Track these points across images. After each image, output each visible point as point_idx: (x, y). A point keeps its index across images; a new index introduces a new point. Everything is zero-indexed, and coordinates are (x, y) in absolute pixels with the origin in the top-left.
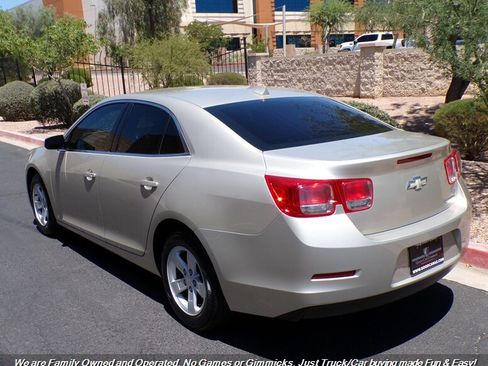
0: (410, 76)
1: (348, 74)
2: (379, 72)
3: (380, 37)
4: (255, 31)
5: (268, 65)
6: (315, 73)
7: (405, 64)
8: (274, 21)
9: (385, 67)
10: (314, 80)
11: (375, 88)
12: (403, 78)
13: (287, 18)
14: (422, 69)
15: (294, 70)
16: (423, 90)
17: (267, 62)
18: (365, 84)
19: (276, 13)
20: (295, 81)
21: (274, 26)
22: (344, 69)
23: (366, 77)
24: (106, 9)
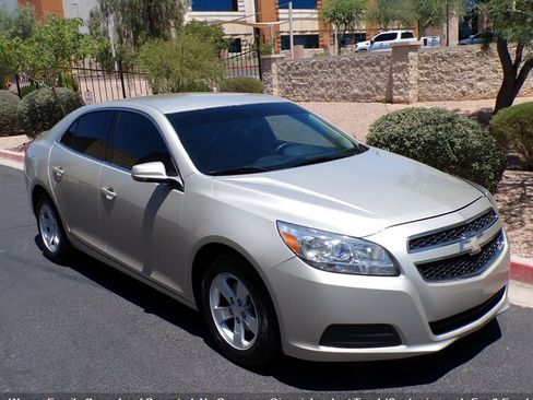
0: (449, 78)
1: (379, 76)
2: (414, 74)
3: (399, 36)
4: (257, 31)
5: (285, 67)
6: (339, 76)
7: (443, 64)
8: (278, 20)
9: (420, 69)
10: (339, 84)
11: (410, 92)
12: (441, 80)
13: (294, 16)
14: (462, 70)
15: (316, 73)
16: (464, 93)
17: (284, 65)
18: (397, 88)
19: (280, 11)
20: (316, 85)
21: (278, 25)
22: (374, 72)
23: (399, 80)
24: (99, 7)
